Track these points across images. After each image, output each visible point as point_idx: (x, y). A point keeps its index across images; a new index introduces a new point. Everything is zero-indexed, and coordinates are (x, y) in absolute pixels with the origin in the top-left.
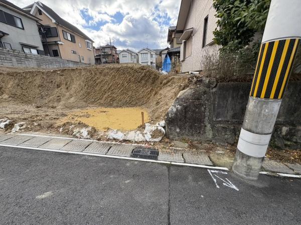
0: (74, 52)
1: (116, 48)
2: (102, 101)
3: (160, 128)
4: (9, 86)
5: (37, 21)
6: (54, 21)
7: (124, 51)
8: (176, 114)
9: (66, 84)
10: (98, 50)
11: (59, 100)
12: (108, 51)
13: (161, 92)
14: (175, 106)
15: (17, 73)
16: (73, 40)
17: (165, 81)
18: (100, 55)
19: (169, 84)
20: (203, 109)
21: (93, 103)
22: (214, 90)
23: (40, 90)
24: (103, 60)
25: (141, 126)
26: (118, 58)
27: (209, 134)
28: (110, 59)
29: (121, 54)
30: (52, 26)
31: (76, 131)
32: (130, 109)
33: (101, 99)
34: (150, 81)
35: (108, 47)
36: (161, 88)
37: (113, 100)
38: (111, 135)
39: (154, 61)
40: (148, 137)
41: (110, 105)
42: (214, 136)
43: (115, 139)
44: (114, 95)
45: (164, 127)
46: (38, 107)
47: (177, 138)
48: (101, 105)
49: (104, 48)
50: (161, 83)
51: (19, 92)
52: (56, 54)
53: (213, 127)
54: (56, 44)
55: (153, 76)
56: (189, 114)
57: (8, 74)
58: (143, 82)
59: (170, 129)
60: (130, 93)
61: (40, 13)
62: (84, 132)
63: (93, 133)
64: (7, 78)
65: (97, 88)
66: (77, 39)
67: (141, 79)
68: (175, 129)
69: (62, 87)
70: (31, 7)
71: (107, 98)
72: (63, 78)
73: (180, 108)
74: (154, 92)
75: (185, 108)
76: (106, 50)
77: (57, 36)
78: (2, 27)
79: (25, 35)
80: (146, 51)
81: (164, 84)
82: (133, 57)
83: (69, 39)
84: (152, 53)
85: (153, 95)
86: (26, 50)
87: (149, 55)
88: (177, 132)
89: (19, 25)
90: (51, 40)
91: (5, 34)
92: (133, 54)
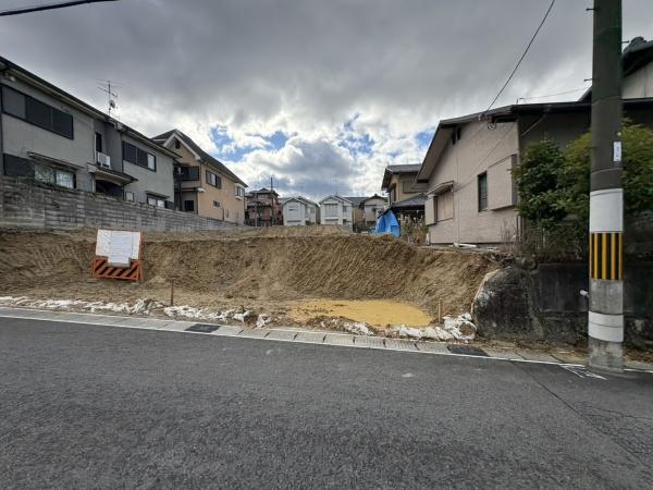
0: (216, 204)
1: (277, 195)
2: (325, 290)
3: (467, 322)
4: (166, 263)
5: (174, 159)
6: (198, 157)
7: (293, 200)
8: (489, 302)
9: (260, 262)
10: (250, 197)
11: (256, 287)
12: (266, 201)
13: (424, 275)
14: (486, 292)
15: (179, 244)
16: (218, 185)
17: (428, 259)
18: (251, 207)
19: (437, 263)
20: (523, 296)
21: (309, 292)
22: (534, 272)
23: (219, 270)
25: (437, 321)
26: (280, 213)
27: (539, 331)
28: (268, 213)
29: (288, 205)
30: (192, 164)
31: (347, 326)
32: (376, 302)
33: (323, 286)
34: (402, 258)
35: (264, 192)
36: (423, 270)
37: (344, 287)
38: (403, 330)
39: (350, 219)
40: (456, 333)
41: (341, 296)
42: (546, 333)
43: (409, 337)
44: (343, 280)
45: (472, 321)
46: (230, 297)
47: (495, 336)
48: (324, 295)
49: (256, 195)
50: (422, 262)
51: (182, 273)
52: (190, 207)
53: (542, 321)
54: (195, 191)
55: (405, 251)
56: (507, 303)
58: (390, 259)
59: (484, 324)
60: (371, 277)
61: (178, 145)
63: (374, 329)
65: (315, 268)
66: (225, 182)
67: (387, 255)
68: (491, 324)
69: (253, 265)
70: (167, 135)
71: (332, 284)
72: (254, 250)
73: (493, 294)
74: (411, 276)
75: (501, 294)
76: (260, 198)
77: (198, 178)
78: (130, 169)
79: (156, 179)
80: (335, 200)
81: (428, 263)
82: (309, 211)
83: (214, 182)
84: (346, 204)
85: (409, 281)
86: (152, 202)
87: (340, 209)
88: (494, 328)
89: (151, 165)
90: (187, 185)
91: (133, 179)
92: (310, 205)
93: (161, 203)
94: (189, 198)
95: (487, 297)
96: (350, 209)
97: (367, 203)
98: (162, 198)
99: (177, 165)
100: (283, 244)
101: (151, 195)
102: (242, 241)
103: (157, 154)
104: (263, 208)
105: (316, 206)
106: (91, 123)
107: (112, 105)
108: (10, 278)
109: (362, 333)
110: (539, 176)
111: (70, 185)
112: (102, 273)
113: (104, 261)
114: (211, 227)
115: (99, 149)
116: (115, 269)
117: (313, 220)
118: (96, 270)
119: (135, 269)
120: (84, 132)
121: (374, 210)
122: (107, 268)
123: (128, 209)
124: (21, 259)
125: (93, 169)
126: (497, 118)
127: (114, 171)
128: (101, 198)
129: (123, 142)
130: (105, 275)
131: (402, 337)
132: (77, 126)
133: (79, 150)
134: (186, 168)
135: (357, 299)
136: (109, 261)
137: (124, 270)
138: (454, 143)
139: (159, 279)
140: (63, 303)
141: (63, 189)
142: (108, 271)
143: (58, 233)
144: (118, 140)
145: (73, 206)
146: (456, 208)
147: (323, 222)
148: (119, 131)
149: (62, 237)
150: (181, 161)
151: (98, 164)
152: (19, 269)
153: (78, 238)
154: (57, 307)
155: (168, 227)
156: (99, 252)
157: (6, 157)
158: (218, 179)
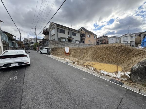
0: (89, 41)
1: (107, 36)
3: (126, 74)
5: (80, 33)
6: (85, 32)
7: (112, 37)
8: (138, 69)
9: (87, 53)
10: (98, 38)
11: (84, 58)
12: (103, 38)
14: (137, 66)
18: (99, 41)
21: (95, 60)
23: (79, 54)
24: (100, 42)
25: (116, 72)
26: (108, 41)
28: (104, 42)
29: (110, 39)
31: (90, 68)
33: (98, 59)
35: (103, 36)
36: (133, 57)
38: (102, 72)
39: (134, 40)
40: (119, 77)
43: (103, 73)
44: (104, 58)
45: (130, 75)
46: (78, 59)
47: (138, 82)
48: (98, 61)
49: (101, 37)
51: (74, 54)
52: (83, 42)
54: (84, 39)
57: (73, 49)
58: (121, 53)
60: (112, 58)
61: (82, 30)
62: (93, 69)
63: (95, 70)
65: (97, 55)
67: (120, 52)
69: (85, 53)
70: (80, 29)
72: (86, 50)
74: (128, 59)
76: (102, 38)
77: (85, 36)
78: (73, 37)
79: (77, 38)
80: (127, 35)
82: (117, 40)
83: (89, 36)
84: (132, 36)
85: (126, 60)
86: (76, 42)
88: (138, 79)
89: (76, 35)
90: (83, 38)
91: (73, 38)
92: (117, 38)
93: (78, 42)
94: (83, 40)
98: (78, 41)
99: (81, 34)
100: (92, 49)
101: (76, 41)
102: (84, 48)
103: (78, 33)
104: (103, 40)
107: (71, 26)
108: (57, 54)
111: (65, 41)
112: (65, 54)
114: (87, 46)
115: (69, 34)
117: (119, 42)
119: (69, 53)
120: (67, 32)
123: (72, 44)
124: (58, 51)
125: (68, 38)
127: (71, 38)
129: (72, 32)
133: (66, 35)
136: (66, 52)
139: (71, 55)
143: (62, 48)
147: (122, 43)
148: (71, 30)
150: (82, 33)
155: (78, 46)
157: (58, 38)
158: (90, 36)
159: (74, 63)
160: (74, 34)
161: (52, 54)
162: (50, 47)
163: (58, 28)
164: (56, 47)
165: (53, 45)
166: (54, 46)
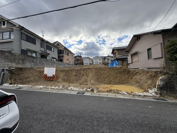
0: (68, 60)
1: (82, 57)
2: (106, 82)
4: (61, 76)
6: (63, 48)
7: (86, 58)
9: (86, 75)
11: (87, 81)
13: (134, 77)
14: (161, 82)
15: (64, 70)
16: (68, 55)
17: (134, 73)
19: (138, 74)
21: (101, 83)
22: (176, 76)
23: (76, 77)
25: (146, 91)
30: (62, 49)
32: (121, 85)
33: (105, 81)
34: (127, 73)
35: (78, 56)
36: (134, 76)
37: (111, 81)
38: (137, 93)
39: (101, 62)
43: (140, 95)
45: (157, 91)
46: (81, 84)
50: (133, 74)
51: (66, 78)
52: (61, 60)
54: (63, 56)
56: (168, 85)
57: (60, 71)
59: (162, 92)
60: (118, 78)
61: (58, 45)
64: (60, 72)
67: (122, 72)
68: (164, 92)
70: (55, 43)
71: (108, 80)
72: (84, 72)
73: (164, 83)
74: (130, 78)
75: (166, 83)
76: (77, 58)
77: (63, 53)
78: (48, 52)
79: (54, 54)
80: (97, 57)
81: (135, 74)
82: (90, 60)
84: (100, 58)
85: (130, 79)
87: (99, 60)
88: (165, 93)
89: (53, 50)
90: (61, 55)
91: (49, 54)
92: (90, 59)
93: (55, 60)
94: (61, 58)
95: (162, 84)
96: (101, 60)
97: (106, 58)
98: (55, 58)
99: (58, 50)
100: (92, 70)
101: (53, 58)
102: (81, 69)
103: (54, 47)
104: (79, 60)
105: (92, 59)
106: (40, 40)
107: (43, 36)
108: (25, 80)
109: (125, 94)
110: (175, 49)
111: (35, 56)
112: (46, 78)
113: (46, 75)
114: (67, 66)
115: (41, 47)
116: (49, 77)
117: (91, 63)
118: (44, 78)
119: (54, 77)
120: (38, 42)
121: (108, 60)
122: (47, 77)
124: (26, 75)
125: (40, 52)
126: (156, 33)
127: (45, 53)
128: (43, 59)
129: (47, 45)
130: (46, 79)
131: (137, 95)
132: (37, 41)
133: (37, 47)
134: (60, 51)
135: (116, 84)
136: (48, 75)
137: (51, 78)
138: (138, 40)
139: (60, 80)
140: (41, 87)
141: (34, 57)
142: (47, 78)
143: (34, 68)
144: (45, 44)
145: (37, 62)
146: (139, 58)
147: (94, 64)
148: (46, 42)
149: (35, 69)
150: (59, 49)
151: (41, 51)
152: (27, 78)
153: (39, 70)
154: (40, 87)
155: (57, 66)
156: (45, 73)
157: (22, 50)
158: (68, 53)
159: (92, 90)
160: (50, 49)
161: (10, 82)
162: (3, 66)
163: (21, 33)
164: (20, 66)
165: (11, 61)
166: (14, 65)
